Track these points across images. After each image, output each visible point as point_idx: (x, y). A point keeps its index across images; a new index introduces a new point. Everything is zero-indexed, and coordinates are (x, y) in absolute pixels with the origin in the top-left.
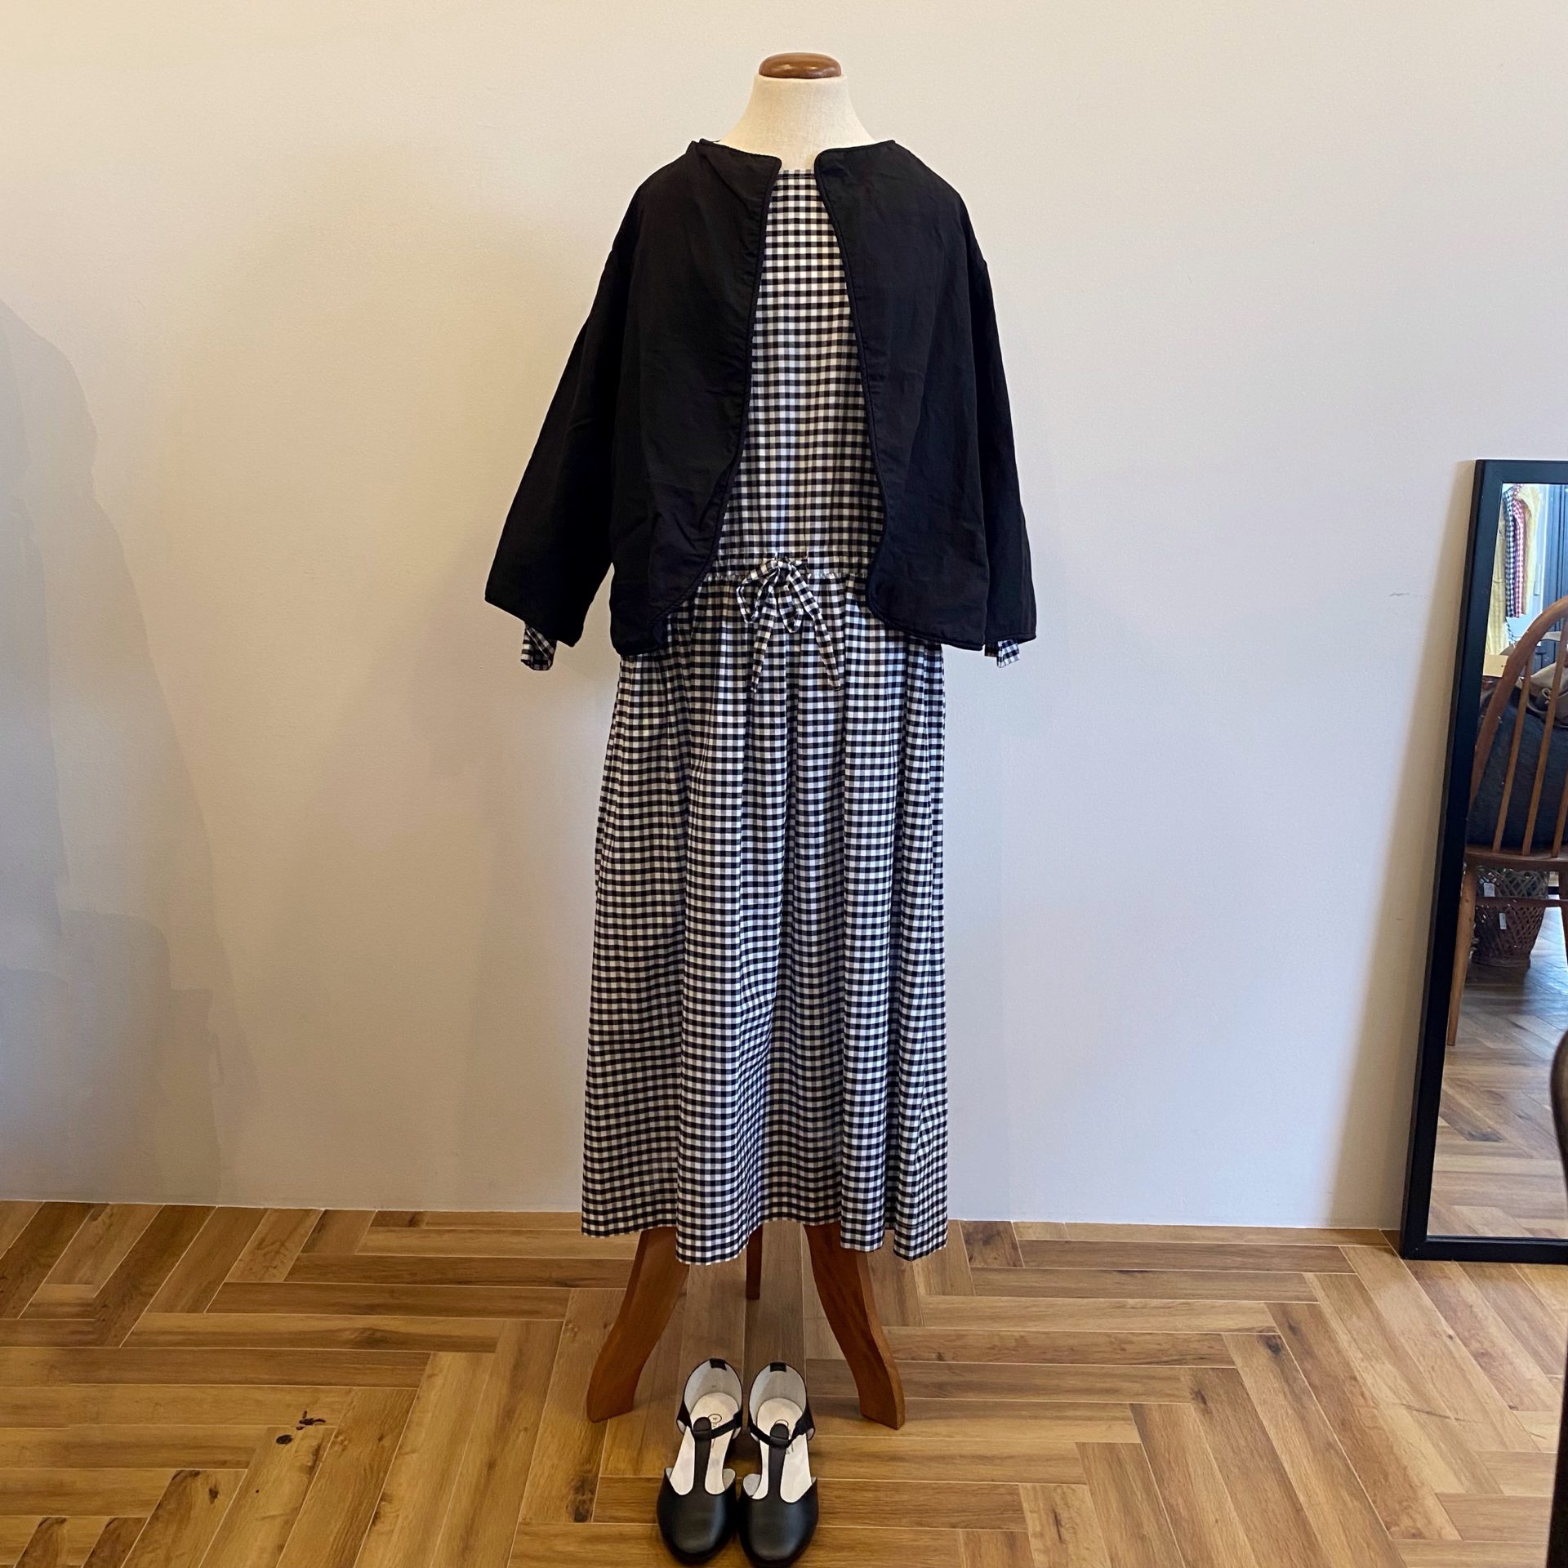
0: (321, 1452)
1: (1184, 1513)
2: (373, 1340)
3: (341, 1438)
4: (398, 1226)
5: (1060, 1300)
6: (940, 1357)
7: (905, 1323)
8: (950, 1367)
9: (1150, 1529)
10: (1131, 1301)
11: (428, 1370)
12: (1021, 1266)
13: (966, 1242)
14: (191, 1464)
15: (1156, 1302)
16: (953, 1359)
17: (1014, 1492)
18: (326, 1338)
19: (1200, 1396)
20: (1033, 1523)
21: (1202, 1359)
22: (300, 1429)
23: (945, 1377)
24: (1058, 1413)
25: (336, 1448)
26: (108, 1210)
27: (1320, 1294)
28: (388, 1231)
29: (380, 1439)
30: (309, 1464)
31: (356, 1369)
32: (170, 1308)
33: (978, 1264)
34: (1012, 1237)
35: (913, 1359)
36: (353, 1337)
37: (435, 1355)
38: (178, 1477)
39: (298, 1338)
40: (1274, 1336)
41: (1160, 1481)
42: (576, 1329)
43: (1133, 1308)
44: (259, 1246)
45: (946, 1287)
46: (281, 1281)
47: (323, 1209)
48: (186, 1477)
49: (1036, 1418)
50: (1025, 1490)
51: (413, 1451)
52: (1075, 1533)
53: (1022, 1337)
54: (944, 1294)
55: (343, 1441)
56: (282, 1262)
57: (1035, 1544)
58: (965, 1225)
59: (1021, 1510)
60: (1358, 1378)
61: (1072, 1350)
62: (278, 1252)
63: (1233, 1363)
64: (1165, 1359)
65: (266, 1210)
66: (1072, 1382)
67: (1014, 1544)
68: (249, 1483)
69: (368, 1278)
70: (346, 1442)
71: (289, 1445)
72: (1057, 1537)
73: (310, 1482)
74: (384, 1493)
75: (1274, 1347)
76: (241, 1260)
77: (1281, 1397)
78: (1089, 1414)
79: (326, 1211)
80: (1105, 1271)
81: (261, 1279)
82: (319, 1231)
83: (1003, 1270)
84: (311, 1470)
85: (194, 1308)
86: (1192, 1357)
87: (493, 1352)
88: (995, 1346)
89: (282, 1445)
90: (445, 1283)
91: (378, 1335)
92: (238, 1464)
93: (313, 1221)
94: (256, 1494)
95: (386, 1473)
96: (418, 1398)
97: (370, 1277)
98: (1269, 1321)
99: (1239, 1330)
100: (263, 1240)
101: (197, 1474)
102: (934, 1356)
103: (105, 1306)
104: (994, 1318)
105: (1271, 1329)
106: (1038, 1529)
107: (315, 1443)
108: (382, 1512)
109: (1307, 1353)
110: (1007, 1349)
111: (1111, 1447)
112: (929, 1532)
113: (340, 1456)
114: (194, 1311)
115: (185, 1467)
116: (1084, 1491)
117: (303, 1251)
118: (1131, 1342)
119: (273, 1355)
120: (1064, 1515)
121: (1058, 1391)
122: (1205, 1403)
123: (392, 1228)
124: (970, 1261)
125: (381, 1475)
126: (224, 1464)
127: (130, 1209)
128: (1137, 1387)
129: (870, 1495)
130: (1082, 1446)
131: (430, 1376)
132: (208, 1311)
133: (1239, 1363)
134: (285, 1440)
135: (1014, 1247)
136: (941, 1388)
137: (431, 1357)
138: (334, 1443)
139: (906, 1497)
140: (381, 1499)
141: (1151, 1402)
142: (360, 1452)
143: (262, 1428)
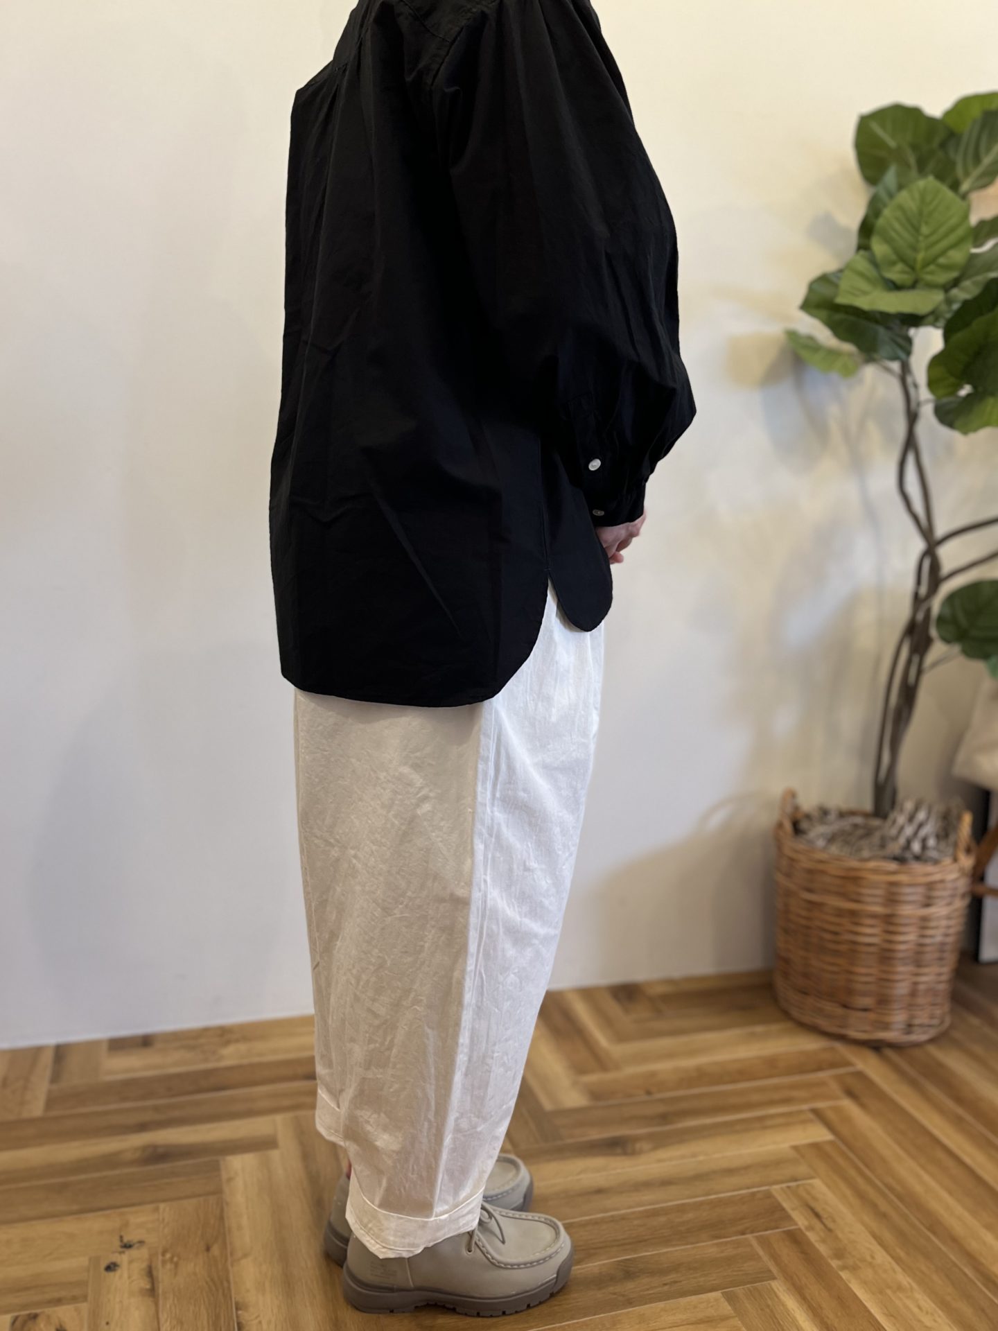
0: (155, 1273)
1: (898, 1188)
2: (157, 1156)
3: (168, 1256)
4: (134, 1049)
6: (649, 1093)
8: (662, 1101)
9: (884, 1206)
10: (757, 1029)
11: (224, 1175)
12: (666, 1013)
13: (616, 1001)
14: (24, 1307)
17: (769, 1195)
18: (110, 1161)
19: (851, 1094)
20: (801, 1220)
22: (123, 1252)
24: (762, 1124)
25: (169, 1266)
28: (128, 1054)
29: (208, 1249)
30: (148, 1286)
31: (155, 1186)
34: (645, 992)
36: (138, 1155)
37: (224, 1160)
38: (18, 1323)
41: (867, 1166)
45: (620, 1037)
46: (40, 1115)
47: (53, 1043)
48: (24, 1323)
49: (748, 1131)
50: (775, 1189)
51: (245, 1256)
52: (834, 1221)
53: (700, 1068)
55: (171, 1259)
56: (34, 1097)
57: (812, 1236)
59: (783, 1209)
61: (741, 1071)
64: (809, 1068)
66: (756, 1098)
67: (795, 1238)
68: (95, 1315)
70: (175, 1259)
71: (118, 1272)
72: (822, 1226)
73: (156, 1304)
74: (237, 1304)
77: (904, 1085)
78: (783, 1121)
79: (57, 1045)
81: (18, 1115)
82: (59, 1063)
84: (152, 1292)
86: (824, 1065)
87: (277, 1148)
88: (684, 1077)
89: (111, 1274)
91: (159, 1149)
92: (74, 1299)
93: (49, 1056)
94: (106, 1327)
95: (228, 1282)
96: (227, 1204)
97: (128, 1098)
101: (35, 1316)
106: (806, 1223)
107: (144, 1265)
108: (244, 1322)
110: (693, 1078)
111: (816, 1147)
112: (727, 1243)
113: (176, 1274)
115: (20, 1310)
116: (817, 1182)
117: (51, 1082)
119: (65, 1185)
120: (819, 1209)
122: (857, 1098)
124: (626, 1014)
125: (225, 1284)
126: (59, 1301)
129: (662, 1219)
130: (795, 1148)
131: (229, 1181)
134: (111, 1267)
135: (652, 999)
137: (222, 1162)
138: (164, 1262)
139: (690, 1216)
140: (237, 1309)
141: (820, 1105)
142: (193, 1268)
143: (83, 1261)
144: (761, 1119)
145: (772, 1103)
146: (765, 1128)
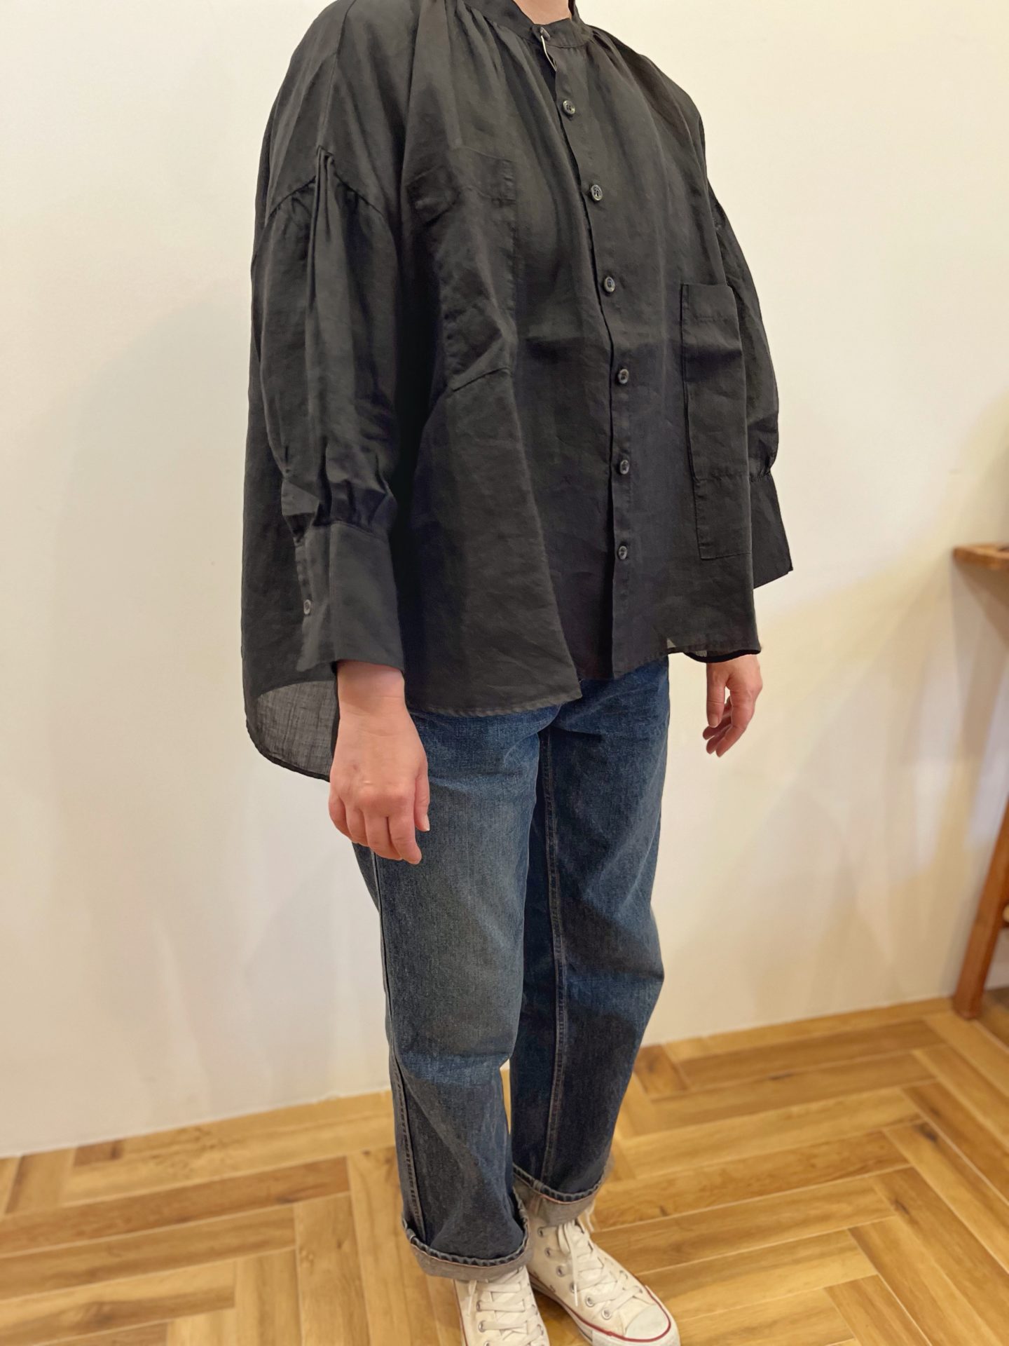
2: (102, 1318)
4: (101, 1161)
5: (738, 1121)
6: (664, 1212)
8: (677, 1222)
10: (795, 1109)
12: (690, 1089)
15: (815, 1106)
16: (676, 1210)
18: (48, 1327)
19: (900, 1204)
21: (881, 1162)
23: (676, 1236)
24: (793, 1255)
27: (933, 1069)
28: (93, 1169)
33: (654, 1095)
34: (669, 1061)
35: (641, 1219)
36: (79, 1317)
37: (172, 1323)
40: (924, 1123)
42: (311, 1257)
43: (800, 1116)
47: (19, 1153)
49: (775, 1266)
53: (723, 1173)
61: (772, 1175)
63: (905, 1161)
64: (851, 1169)
66: (786, 1215)
69: (80, 1234)
75: (932, 1137)
77: (964, 1191)
78: (816, 1250)
79: (23, 1156)
80: (759, 1081)
82: (20, 1183)
83: (676, 1096)
86: (871, 1163)
87: (233, 1306)
88: (705, 1186)
90: (164, 1225)
91: (106, 1309)
93: (11, 1172)
97: (83, 1233)
98: (909, 1107)
99: (893, 1123)
102: (657, 1211)
104: (693, 1152)
105: (917, 1117)
109: (959, 1135)
110: (716, 1187)
111: (854, 1285)
117: (6, 1213)
118: (815, 1156)
121: (779, 1228)
122: (907, 1212)
123: (94, 1166)
124: (646, 1092)
128: (845, 1208)
130: (830, 1290)
133: (913, 1162)
135: (674, 1068)
136: (678, 1251)
137: (169, 1328)
141: (864, 1222)
144: (792, 1247)
145: (805, 1223)
146: (797, 1262)
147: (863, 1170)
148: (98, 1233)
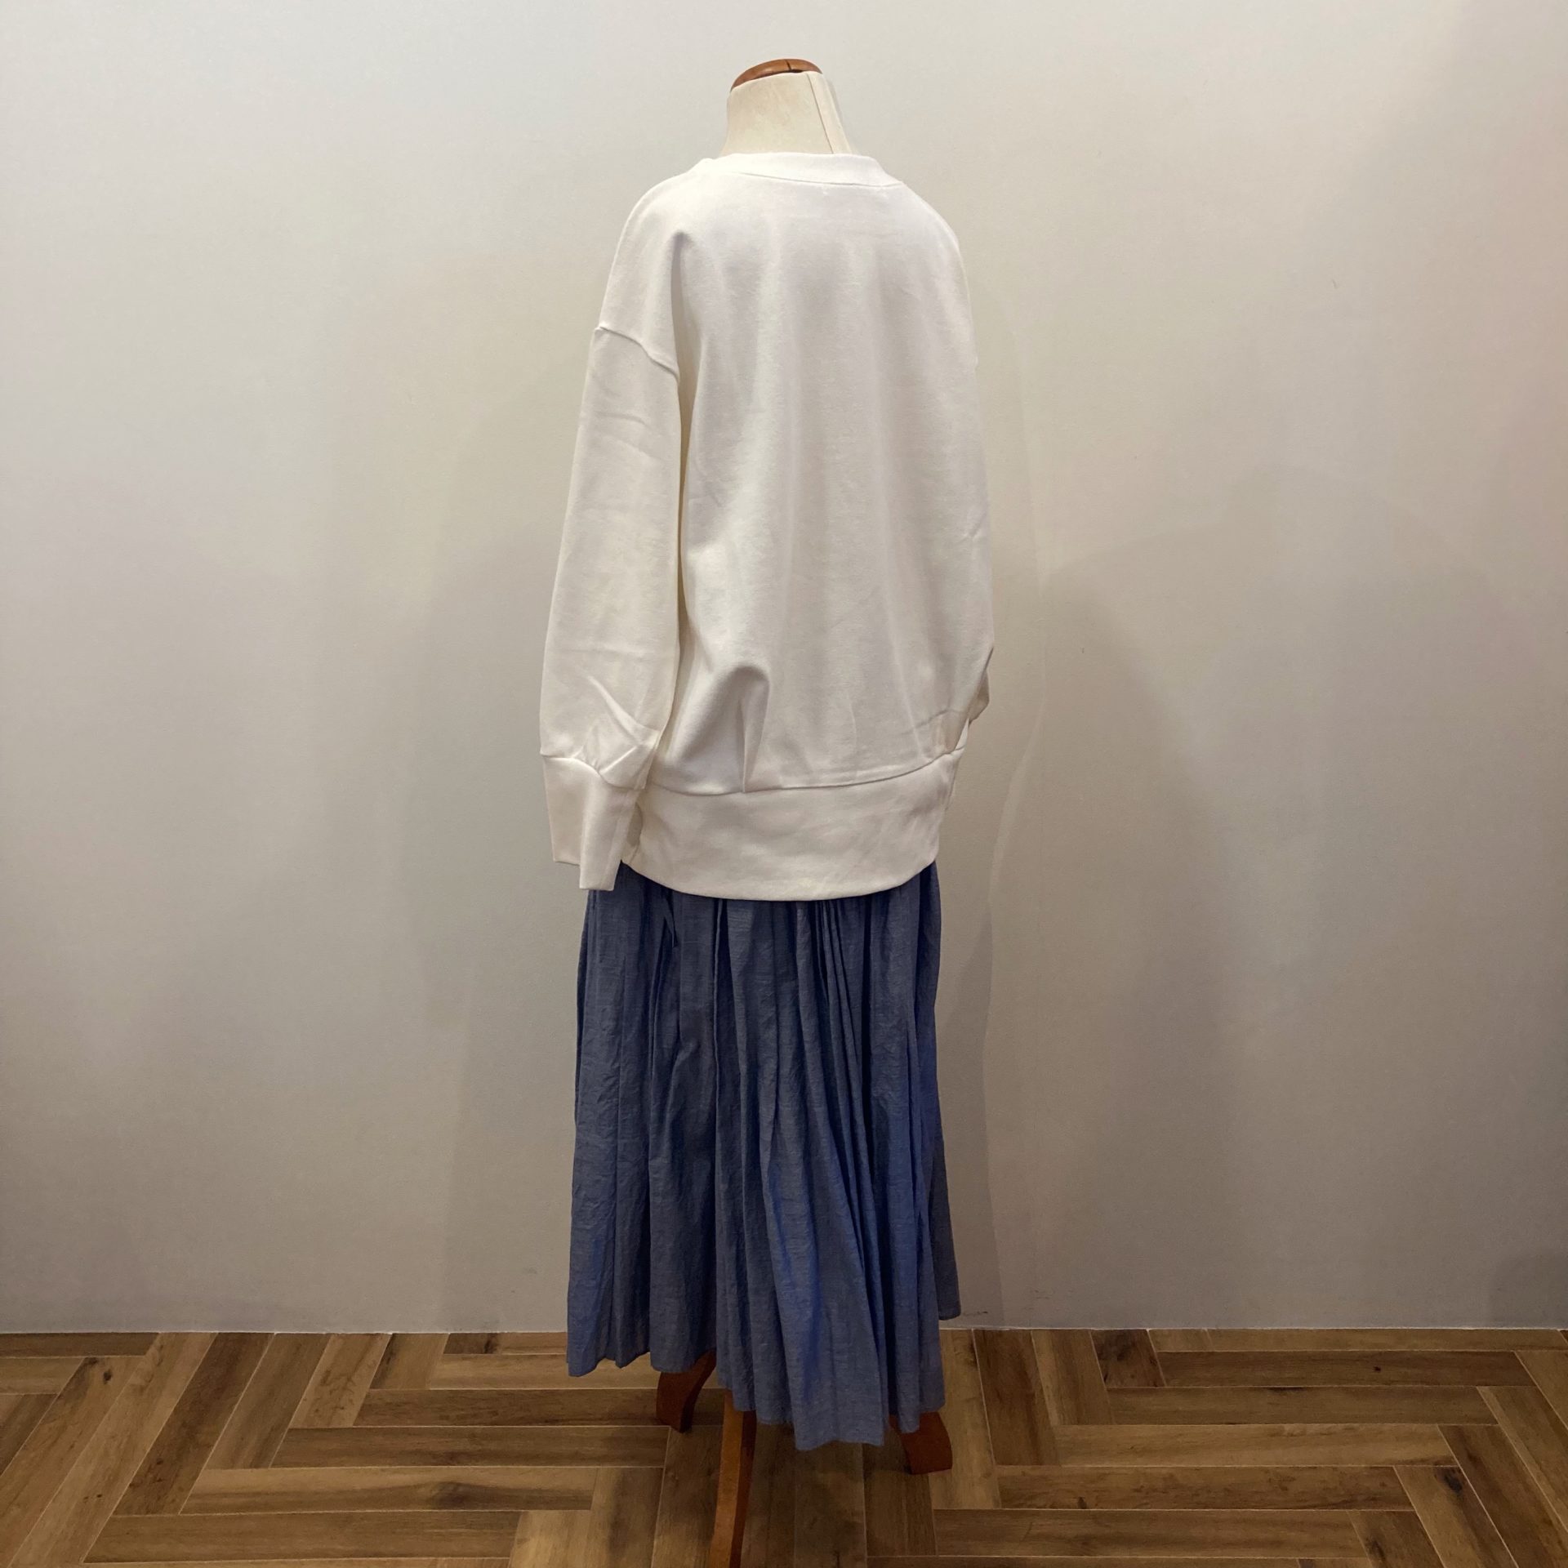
2: (456, 1497)
4: (474, 1352)
5: (1211, 1428)
7: (1039, 1462)
8: (1095, 1517)
10: (1288, 1427)
11: (518, 1536)
12: (1163, 1385)
13: (1100, 1359)
15: (1314, 1428)
16: (1096, 1505)
18: (402, 1496)
19: (1378, 1550)
21: (1373, 1500)
23: (1089, 1529)
26: (157, 1342)
27: (1499, 1414)
28: (464, 1359)
31: (439, 1534)
32: (231, 1462)
33: (1115, 1385)
34: (1149, 1349)
35: (1053, 1506)
36: (434, 1493)
37: (525, 1513)
39: (376, 1497)
40: (1453, 1470)
42: (677, 1478)
43: (1292, 1435)
44: (324, 1382)
45: (1080, 1414)
46: (351, 1425)
47: (391, 1333)
53: (1171, 1476)
54: (1079, 1422)
56: (351, 1401)
58: (1096, 1335)
60: (1554, 1522)
61: (1228, 1490)
62: (344, 1389)
63: (1409, 1505)
64: (1332, 1500)
65: (328, 1335)
69: (445, 1418)
75: (1456, 1485)
76: (305, 1400)
77: (1470, 1549)
79: (394, 1335)
80: (1255, 1389)
81: (329, 1424)
82: (389, 1359)
83: (1143, 1390)
85: (258, 1462)
87: (589, 1509)
88: (1142, 1487)
90: (530, 1424)
91: (461, 1489)
93: (380, 1348)
97: (447, 1418)
98: (1443, 1449)
99: (1412, 1462)
100: (328, 1372)
103: (159, 1463)
104: (1139, 1451)
105: (1449, 1460)
109: (1493, 1492)
110: (1155, 1490)
114: (257, 1467)
117: (372, 1387)
118: (1294, 1480)
119: (349, 1518)
121: (1215, 1544)
122: (1384, 1559)
123: (466, 1355)
124: (1105, 1379)
127: (180, 1339)
128: (1307, 1538)
131: (522, 1541)
132: (274, 1465)
133: (1416, 1505)
135: (1152, 1361)
136: (1085, 1543)
137: (521, 1517)
147: (1349, 1503)
148: (462, 1419)
